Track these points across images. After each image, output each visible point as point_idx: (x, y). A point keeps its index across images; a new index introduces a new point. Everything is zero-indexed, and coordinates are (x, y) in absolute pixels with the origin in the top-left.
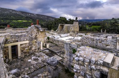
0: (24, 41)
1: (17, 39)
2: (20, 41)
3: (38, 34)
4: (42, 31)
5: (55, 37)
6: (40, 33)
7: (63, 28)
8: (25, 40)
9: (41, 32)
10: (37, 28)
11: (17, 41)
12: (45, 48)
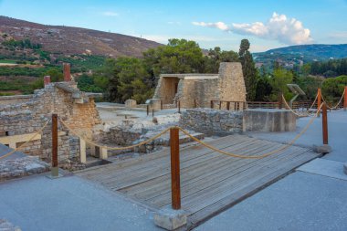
0: (26, 132)
1: (6, 128)
2: (16, 133)
3: (68, 114)
4: (82, 102)
5: (131, 126)
6: (76, 111)
7: (176, 92)
8: (30, 129)
9: (80, 105)
10: (66, 92)
11: (7, 134)
12: (95, 161)
